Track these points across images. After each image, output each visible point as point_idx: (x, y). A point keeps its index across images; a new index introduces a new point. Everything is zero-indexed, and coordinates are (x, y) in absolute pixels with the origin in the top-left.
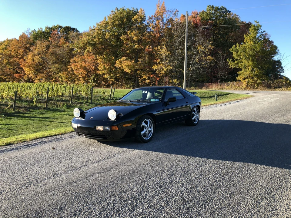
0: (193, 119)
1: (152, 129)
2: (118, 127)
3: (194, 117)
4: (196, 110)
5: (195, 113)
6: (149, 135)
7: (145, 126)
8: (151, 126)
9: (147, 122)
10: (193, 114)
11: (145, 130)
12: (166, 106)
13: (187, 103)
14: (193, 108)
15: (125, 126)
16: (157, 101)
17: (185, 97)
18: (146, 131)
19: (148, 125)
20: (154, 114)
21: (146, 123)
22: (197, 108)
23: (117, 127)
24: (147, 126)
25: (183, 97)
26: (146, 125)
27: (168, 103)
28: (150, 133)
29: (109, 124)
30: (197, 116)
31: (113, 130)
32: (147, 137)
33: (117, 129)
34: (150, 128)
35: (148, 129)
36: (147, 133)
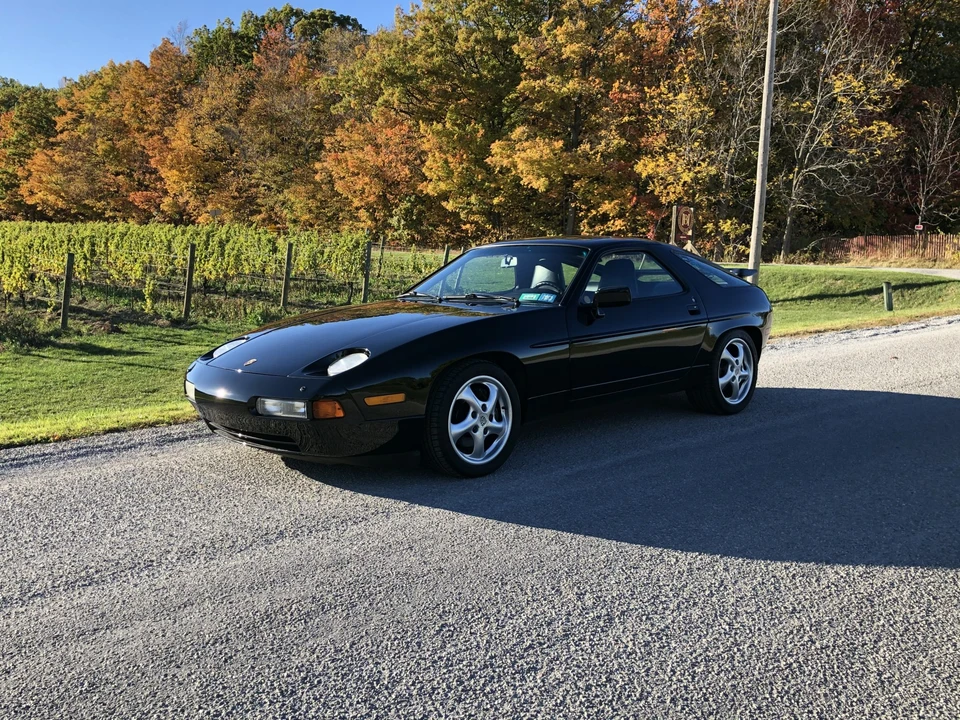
0: (722, 381)
1: (507, 427)
2: (343, 407)
3: (730, 374)
4: (740, 347)
5: (733, 359)
6: (488, 451)
7: (474, 406)
8: (503, 412)
9: (487, 389)
10: (726, 362)
11: (469, 421)
12: (590, 322)
13: (695, 313)
14: (726, 335)
15: (373, 401)
16: (547, 303)
17: (685, 289)
18: (475, 428)
19: (490, 405)
20: (520, 357)
21: (482, 392)
22: (747, 336)
23: (338, 406)
24: (484, 408)
25: (680, 290)
26: (479, 404)
27: (595, 312)
28: (495, 443)
29: (304, 390)
30: (744, 373)
31: (319, 419)
32: (478, 455)
33: (337, 416)
34: (494, 420)
35: (487, 419)
36: (479, 435)
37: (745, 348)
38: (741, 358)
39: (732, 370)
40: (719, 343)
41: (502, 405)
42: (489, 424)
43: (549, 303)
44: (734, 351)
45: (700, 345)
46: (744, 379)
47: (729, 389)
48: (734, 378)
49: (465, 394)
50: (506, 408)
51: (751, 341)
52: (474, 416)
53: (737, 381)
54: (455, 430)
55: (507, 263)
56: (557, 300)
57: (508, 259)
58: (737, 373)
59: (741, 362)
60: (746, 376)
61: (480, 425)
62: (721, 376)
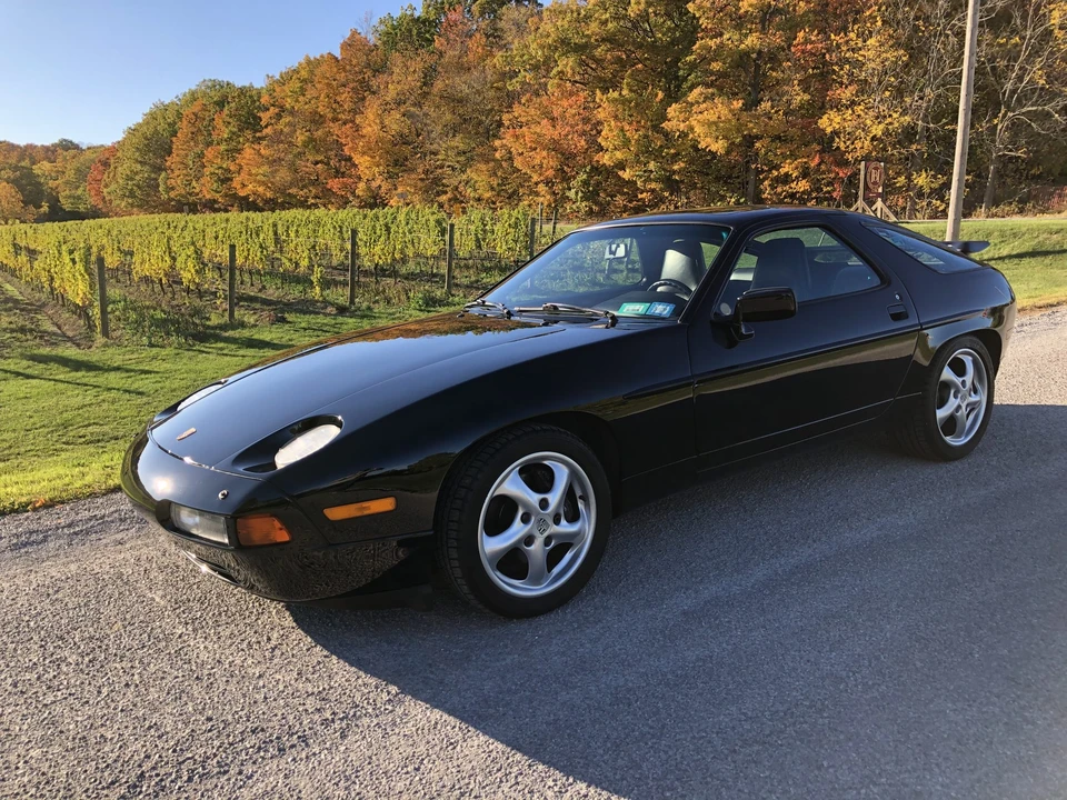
0: (941, 414)
1: (587, 526)
2: (288, 526)
3: (952, 403)
4: (968, 361)
5: (958, 381)
6: (556, 570)
7: (526, 505)
8: (581, 506)
9: (550, 472)
10: (947, 385)
11: (517, 530)
12: (732, 344)
13: (897, 317)
14: (949, 346)
15: (336, 513)
16: (659, 318)
17: (885, 280)
18: (529, 540)
19: (554, 498)
21: (539, 479)
22: (980, 344)
23: (277, 524)
24: (544, 504)
25: (877, 281)
26: (533, 498)
27: (738, 328)
28: (568, 556)
29: (225, 496)
30: (974, 398)
31: (249, 548)
32: (537, 581)
33: (279, 540)
34: (563, 522)
35: (550, 521)
36: (537, 549)
37: (975, 362)
38: (969, 377)
39: (956, 397)
40: (939, 357)
41: (578, 493)
42: (554, 529)
43: (664, 319)
44: (959, 368)
45: (911, 356)
46: (972, 407)
47: (951, 424)
48: (959, 407)
49: (511, 484)
50: (585, 498)
51: (985, 351)
52: (526, 519)
53: (964, 410)
54: (491, 545)
55: (611, 252)
56: (676, 313)
57: (614, 247)
58: (963, 398)
59: (969, 384)
60: (975, 403)
61: (537, 534)
62: (940, 407)
